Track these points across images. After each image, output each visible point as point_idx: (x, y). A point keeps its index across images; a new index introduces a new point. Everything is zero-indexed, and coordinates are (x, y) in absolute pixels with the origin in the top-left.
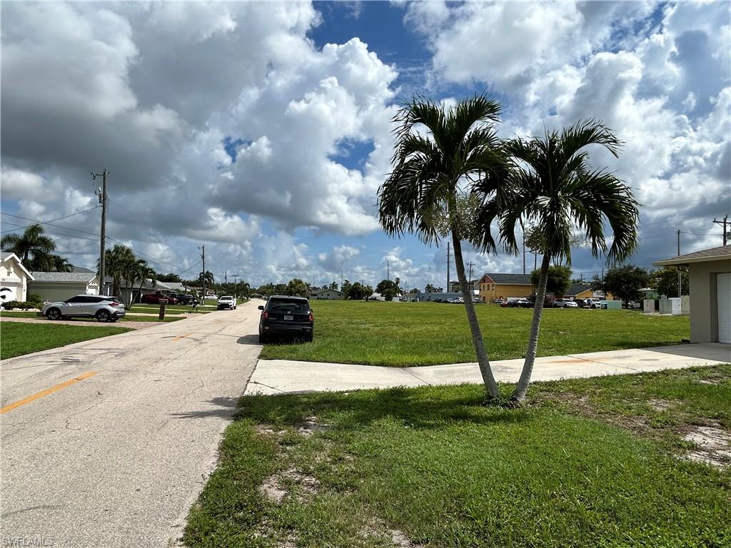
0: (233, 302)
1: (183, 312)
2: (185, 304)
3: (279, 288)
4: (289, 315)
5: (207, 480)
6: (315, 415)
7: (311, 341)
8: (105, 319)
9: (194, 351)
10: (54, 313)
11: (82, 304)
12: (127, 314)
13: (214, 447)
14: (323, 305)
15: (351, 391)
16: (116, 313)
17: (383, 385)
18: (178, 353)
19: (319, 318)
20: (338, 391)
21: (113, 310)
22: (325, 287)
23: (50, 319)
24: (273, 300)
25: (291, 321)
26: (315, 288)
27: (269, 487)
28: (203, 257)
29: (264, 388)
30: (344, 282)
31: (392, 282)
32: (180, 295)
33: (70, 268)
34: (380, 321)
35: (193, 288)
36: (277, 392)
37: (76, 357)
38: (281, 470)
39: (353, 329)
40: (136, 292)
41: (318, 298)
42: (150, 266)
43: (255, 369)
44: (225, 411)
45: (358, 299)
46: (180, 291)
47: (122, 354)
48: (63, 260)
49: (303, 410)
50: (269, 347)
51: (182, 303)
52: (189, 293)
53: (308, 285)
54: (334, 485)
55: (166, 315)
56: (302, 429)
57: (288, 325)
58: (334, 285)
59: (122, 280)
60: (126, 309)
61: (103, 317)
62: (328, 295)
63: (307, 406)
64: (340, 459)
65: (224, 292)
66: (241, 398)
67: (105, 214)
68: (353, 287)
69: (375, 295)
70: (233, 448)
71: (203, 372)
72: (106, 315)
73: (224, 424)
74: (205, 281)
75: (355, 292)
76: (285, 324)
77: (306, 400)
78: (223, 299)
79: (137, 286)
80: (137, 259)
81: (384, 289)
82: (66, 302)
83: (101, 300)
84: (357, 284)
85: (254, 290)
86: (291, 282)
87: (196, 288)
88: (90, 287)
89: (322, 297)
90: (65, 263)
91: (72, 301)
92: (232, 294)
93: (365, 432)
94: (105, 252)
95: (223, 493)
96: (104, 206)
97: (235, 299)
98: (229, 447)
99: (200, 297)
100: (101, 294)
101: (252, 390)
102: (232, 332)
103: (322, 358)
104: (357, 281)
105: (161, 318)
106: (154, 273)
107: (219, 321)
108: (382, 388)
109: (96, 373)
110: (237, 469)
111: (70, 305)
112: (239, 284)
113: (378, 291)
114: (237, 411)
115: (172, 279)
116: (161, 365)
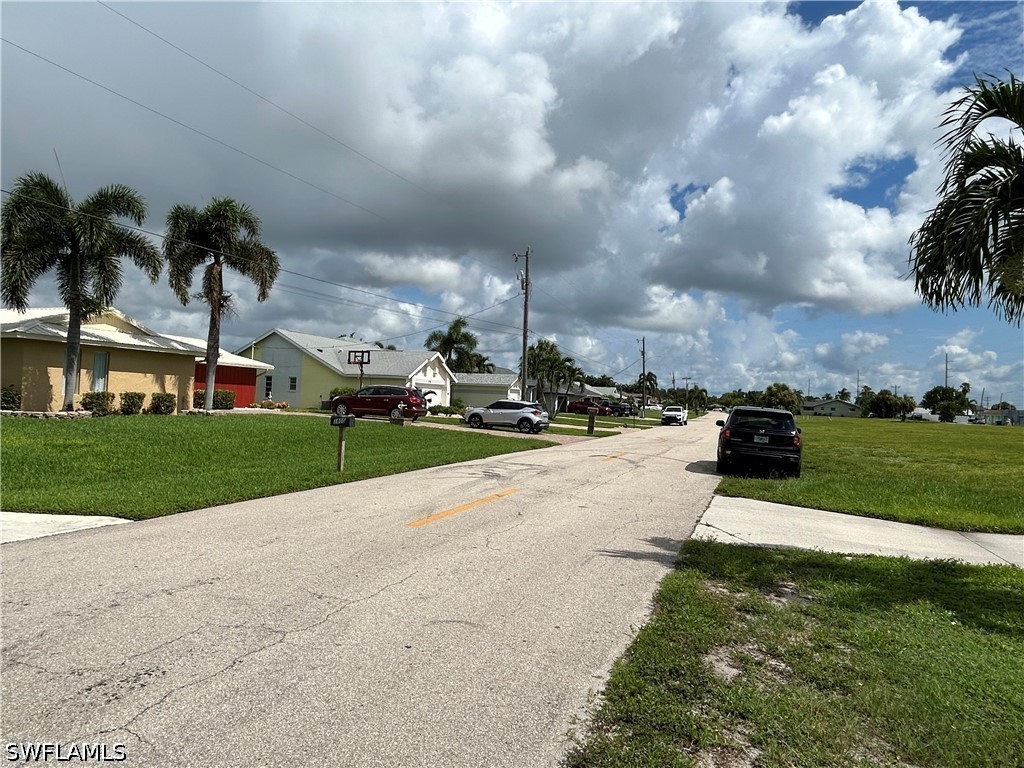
0: (683, 414)
1: (617, 426)
2: (620, 415)
3: (752, 397)
4: (762, 435)
5: (637, 634)
6: (794, 580)
7: (797, 476)
8: (527, 430)
9: (628, 476)
10: (475, 420)
11: (504, 411)
12: (551, 425)
13: (647, 597)
14: (823, 424)
15: (857, 556)
16: (539, 423)
17: (918, 554)
18: (610, 476)
19: (816, 444)
20: (836, 551)
21: (536, 419)
22: (828, 397)
23: (472, 427)
24: (738, 413)
25: (765, 444)
26: (810, 399)
27: (717, 660)
28: (643, 353)
29: (719, 533)
30: (861, 390)
31: (953, 390)
32: (614, 404)
33: (491, 368)
34: (926, 453)
35: (630, 395)
36: (739, 542)
37: (497, 471)
38: (736, 642)
39: (872, 463)
40: (562, 399)
41: (816, 414)
42: (577, 365)
43: (708, 507)
44: (664, 555)
45: (886, 417)
46: (613, 398)
47: (544, 472)
48: (485, 360)
49: (776, 571)
50: (732, 479)
51: (617, 414)
52: (625, 401)
53: (798, 393)
54: (813, 679)
55: (595, 429)
56: (772, 595)
57: (761, 449)
58: (844, 395)
59: (547, 384)
60: (550, 418)
61: (525, 427)
62: (833, 409)
63: (782, 566)
64: (828, 647)
65: (672, 402)
66: (685, 542)
67: (528, 303)
68: (877, 398)
69: (919, 411)
70: (671, 601)
71: (638, 502)
72: (528, 425)
73: (663, 571)
74: (645, 386)
75: (882, 406)
76: (756, 448)
77: (782, 557)
78: (668, 410)
79: (563, 391)
80: (563, 357)
81: (937, 402)
82: (488, 408)
83: (524, 406)
84: (884, 393)
85: (714, 400)
86: (769, 389)
87: (634, 395)
88: (513, 391)
89: (823, 412)
90: (487, 362)
91: (493, 406)
92: (682, 403)
93: (876, 618)
94: (527, 349)
95: (655, 652)
96: (526, 294)
97: (686, 411)
98: (665, 600)
99: (640, 406)
100: (523, 399)
101: (702, 533)
102: (679, 456)
103: (813, 502)
104: (887, 388)
105: (590, 432)
106: (582, 374)
107: (663, 440)
108: (914, 557)
109: (516, 490)
110: (675, 629)
111: (491, 411)
112: (692, 391)
113: (925, 405)
114: (680, 558)
115: (604, 382)
116: (588, 489)
